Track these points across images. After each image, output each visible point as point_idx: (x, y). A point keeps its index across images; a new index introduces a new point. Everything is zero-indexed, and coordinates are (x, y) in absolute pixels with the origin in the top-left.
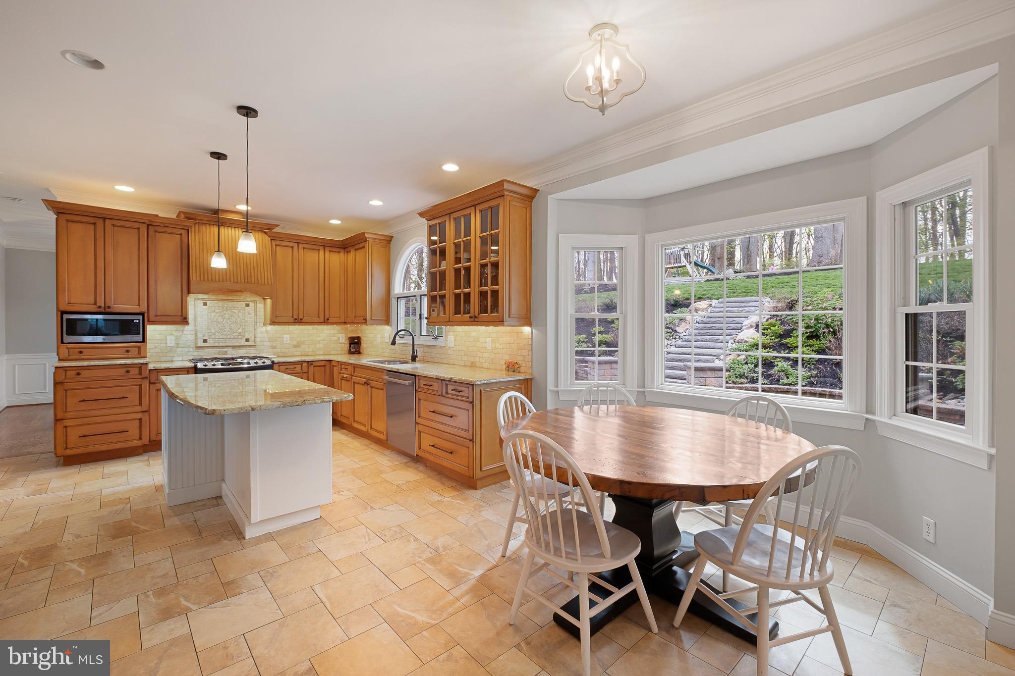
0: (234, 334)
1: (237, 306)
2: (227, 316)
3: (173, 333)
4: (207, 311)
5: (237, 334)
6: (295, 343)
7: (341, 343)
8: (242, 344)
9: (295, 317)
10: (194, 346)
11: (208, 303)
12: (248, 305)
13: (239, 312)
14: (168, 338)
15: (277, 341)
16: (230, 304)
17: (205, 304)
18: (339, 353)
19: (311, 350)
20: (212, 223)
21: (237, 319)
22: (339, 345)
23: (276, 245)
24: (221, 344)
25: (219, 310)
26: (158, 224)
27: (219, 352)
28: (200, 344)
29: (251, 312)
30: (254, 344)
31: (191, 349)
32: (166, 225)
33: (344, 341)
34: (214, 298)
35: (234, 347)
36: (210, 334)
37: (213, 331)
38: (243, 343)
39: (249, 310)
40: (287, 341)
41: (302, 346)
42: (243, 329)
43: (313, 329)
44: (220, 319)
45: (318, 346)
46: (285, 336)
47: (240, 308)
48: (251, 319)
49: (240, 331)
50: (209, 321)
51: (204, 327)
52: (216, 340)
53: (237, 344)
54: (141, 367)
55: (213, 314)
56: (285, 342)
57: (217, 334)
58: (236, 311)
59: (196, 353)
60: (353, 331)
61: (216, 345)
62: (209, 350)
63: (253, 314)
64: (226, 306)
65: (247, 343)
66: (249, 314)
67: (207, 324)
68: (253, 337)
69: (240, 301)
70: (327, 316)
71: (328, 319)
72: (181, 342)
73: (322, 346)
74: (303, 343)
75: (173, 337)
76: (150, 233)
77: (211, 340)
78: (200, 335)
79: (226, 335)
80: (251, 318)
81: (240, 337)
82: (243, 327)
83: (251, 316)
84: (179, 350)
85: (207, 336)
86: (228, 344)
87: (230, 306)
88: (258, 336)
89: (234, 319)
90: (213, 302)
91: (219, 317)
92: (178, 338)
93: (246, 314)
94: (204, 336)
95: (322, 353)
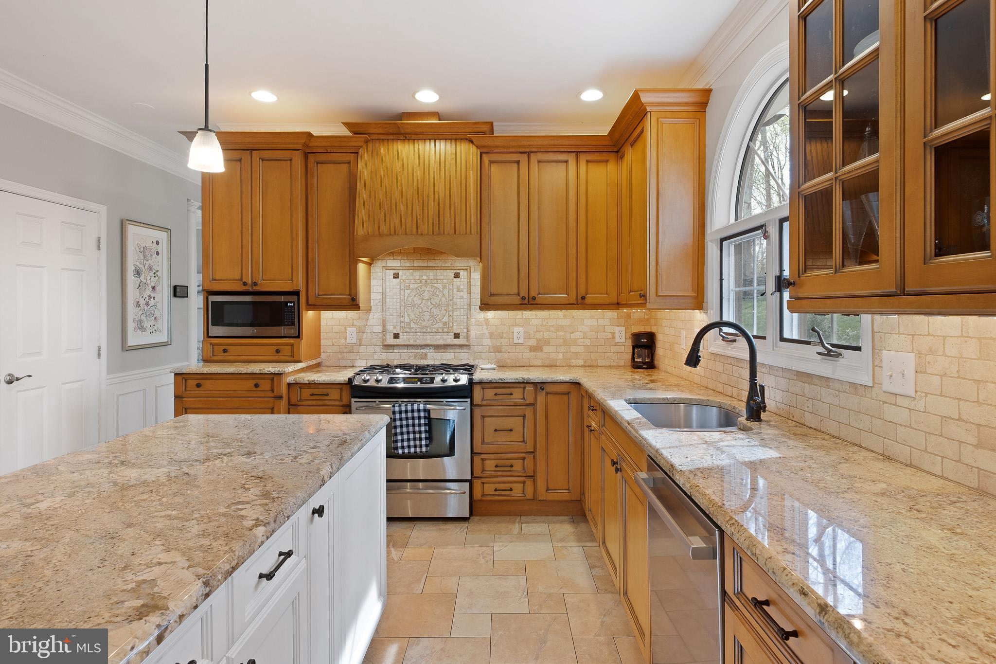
0: (436, 326)
1: (442, 277)
2: (426, 295)
3: (355, 323)
4: (398, 287)
5: (441, 325)
6: (533, 342)
7: (617, 344)
8: (449, 342)
9: (524, 293)
10: (381, 344)
11: (401, 273)
12: (457, 276)
13: (444, 287)
14: (349, 329)
15: (502, 338)
16: (431, 274)
17: (396, 276)
18: (614, 364)
19: (561, 356)
20: (392, 137)
21: (441, 300)
22: (614, 349)
23: (491, 162)
24: (419, 342)
25: (416, 286)
26: (319, 150)
27: (416, 355)
28: (391, 341)
29: (462, 287)
30: (467, 343)
31: (378, 349)
32: (329, 150)
33: (623, 340)
34: (408, 265)
35: (437, 347)
36: (402, 325)
37: (407, 320)
38: (449, 340)
39: (458, 283)
40: (518, 338)
41: (546, 349)
42: (449, 316)
43: (565, 317)
44: (417, 301)
45: (574, 349)
46: (516, 329)
47: (445, 281)
48: (462, 300)
49: (445, 319)
50: (402, 303)
51: (395, 314)
52: (412, 334)
53: (442, 342)
54: (273, 378)
55: (407, 292)
56: (516, 341)
57: (413, 325)
58: (440, 286)
59: (384, 356)
60: (640, 321)
61: (412, 342)
62: (401, 351)
63: (465, 290)
64: (425, 277)
65: (456, 342)
66: (459, 290)
67: (398, 307)
68: (465, 330)
69: (445, 268)
70: (582, 291)
71: (583, 298)
72: (365, 336)
73: (580, 349)
74: (547, 342)
75: (354, 329)
76: (310, 166)
77: (405, 334)
78: (389, 327)
79: (426, 327)
80: (462, 297)
81: (445, 330)
82: (451, 313)
83: (462, 293)
84: (362, 349)
85: (398, 328)
86: (429, 342)
87: (431, 277)
88: (472, 328)
89: (436, 300)
90: (408, 273)
91: (415, 296)
92: (360, 331)
93: (455, 290)
94: (395, 328)
95: (581, 362)
